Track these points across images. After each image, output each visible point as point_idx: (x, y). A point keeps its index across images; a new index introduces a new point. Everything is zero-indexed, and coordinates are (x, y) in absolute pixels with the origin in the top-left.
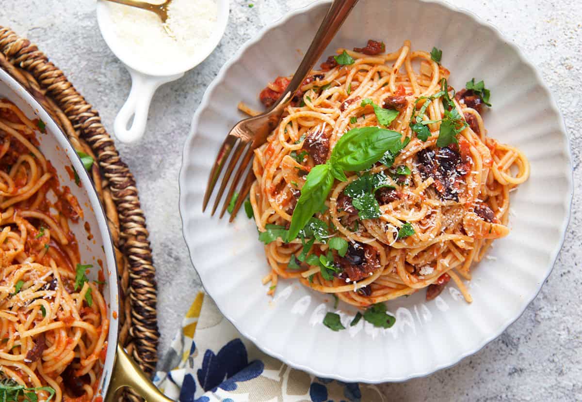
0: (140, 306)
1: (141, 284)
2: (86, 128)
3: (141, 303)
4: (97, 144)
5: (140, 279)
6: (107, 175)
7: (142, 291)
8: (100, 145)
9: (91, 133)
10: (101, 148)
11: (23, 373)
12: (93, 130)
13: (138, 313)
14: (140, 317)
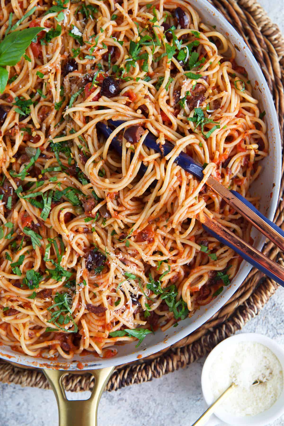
0: (133, 375)
1: (148, 373)
2: (247, 311)
3: (136, 375)
4: (237, 320)
5: (152, 371)
6: (217, 332)
7: (144, 374)
8: (237, 323)
9: (244, 315)
10: (234, 324)
11: (79, 307)
12: (246, 316)
13: (128, 374)
14: (126, 376)
